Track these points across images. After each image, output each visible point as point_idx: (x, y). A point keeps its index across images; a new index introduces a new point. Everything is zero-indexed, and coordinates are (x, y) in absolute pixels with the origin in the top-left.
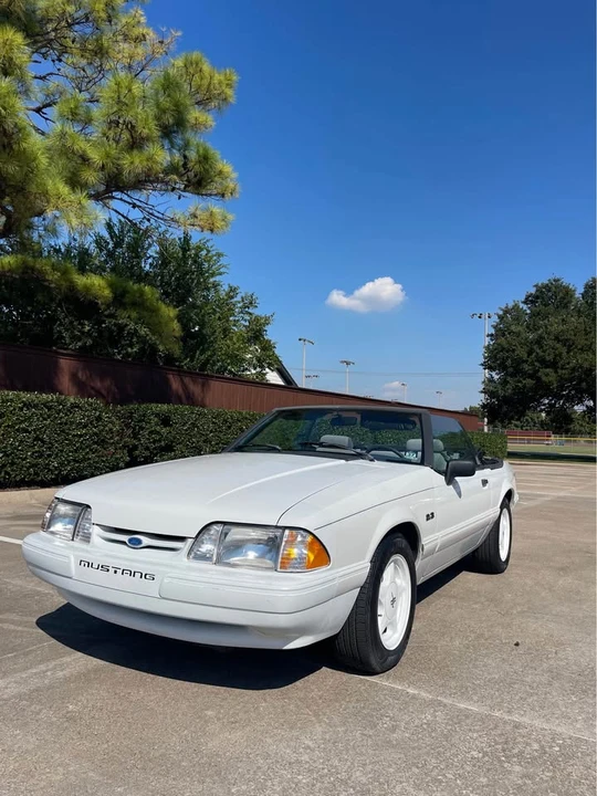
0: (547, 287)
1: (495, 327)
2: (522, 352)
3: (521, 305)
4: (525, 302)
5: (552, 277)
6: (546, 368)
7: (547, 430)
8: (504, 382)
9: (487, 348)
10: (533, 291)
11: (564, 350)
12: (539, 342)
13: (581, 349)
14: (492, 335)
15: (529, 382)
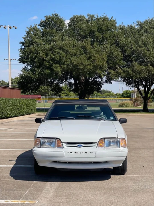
0: (52, 18)
1: (25, 39)
2: (42, 55)
3: (39, 27)
4: (40, 25)
5: (54, 13)
6: (55, 64)
7: (39, 94)
8: (33, 71)
9: (21, 50)
10: (44, 19)
11: (64, 55)
12: (52, 50)
13: (72, 55)
14: (23, 43)
15: (47, 71)
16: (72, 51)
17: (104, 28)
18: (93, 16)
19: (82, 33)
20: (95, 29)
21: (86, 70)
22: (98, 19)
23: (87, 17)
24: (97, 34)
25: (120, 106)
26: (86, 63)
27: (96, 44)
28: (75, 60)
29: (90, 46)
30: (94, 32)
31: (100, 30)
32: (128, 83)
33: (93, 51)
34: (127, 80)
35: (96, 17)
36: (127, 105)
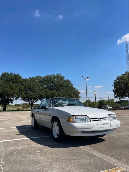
16: (4, 86)
17: (17, 78)
18: (13, 73)
19: (8, 79)
20: (14, 78)
21: (10, 93)
22: (15, 75)
23: (10, 74)
24: (14, 80)
25: (17, 109)
26: (10, 91)
27: (14, 84)
28: (5, 89)
29: (12, 84)
30: (13, 79)
31: (16, 79)
32: (24, 100)
33: (13, 86)
34: (24, 99)
35: (14, 74)
36: (20, 109)
